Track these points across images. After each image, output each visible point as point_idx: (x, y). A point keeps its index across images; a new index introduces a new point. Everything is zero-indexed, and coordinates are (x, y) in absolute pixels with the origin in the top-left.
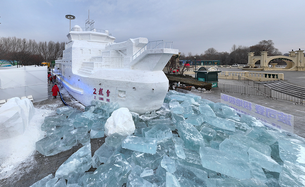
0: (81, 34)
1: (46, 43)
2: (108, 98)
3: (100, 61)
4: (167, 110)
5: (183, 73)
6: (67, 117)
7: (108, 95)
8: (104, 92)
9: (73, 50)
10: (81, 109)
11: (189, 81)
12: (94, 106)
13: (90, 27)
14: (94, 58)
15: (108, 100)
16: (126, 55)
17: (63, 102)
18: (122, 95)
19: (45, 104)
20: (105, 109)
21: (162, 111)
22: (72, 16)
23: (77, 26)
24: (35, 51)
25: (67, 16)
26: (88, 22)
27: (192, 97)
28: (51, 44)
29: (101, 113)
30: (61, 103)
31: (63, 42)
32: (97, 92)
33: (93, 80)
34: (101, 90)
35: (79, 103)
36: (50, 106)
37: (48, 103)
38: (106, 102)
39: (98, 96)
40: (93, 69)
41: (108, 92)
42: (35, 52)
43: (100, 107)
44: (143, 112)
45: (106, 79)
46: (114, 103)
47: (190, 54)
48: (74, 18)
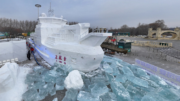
0: (46, 19)
1: (24, 21)
2: (65, 62)
3: (59, 37)
4: (102, 70)
5: (108, 42)
7: (65, 60)
8: (63, 58)
9: (41, 29)
10: (48, 67)
12: (56, 66)
13: (51, 13)
14: (54, 35)
15: (65, 63)
16: (75, 33)
17: (36, 62)
18: (74, 60)
21: (99, 70)
22: (40, 5)
23: (43, 14)
24: (18, 26)
25: (36, 5)
26: (50, 11)
28: (27, 22)
30: (35, 62)
31: (34, 21)
32: (58, 57)
33: (55, 50)
34: (60, 58)
35: (47, 62)
36: (29, 64)
37: (27, 63)
38: (64, 64)
39: (58, 60)
40: (54, 42)
43: (60, 67)
44: (87, 71)
45: (63, 50)
46: (69, 65)
47: (111, 28)
48: (40, 6)
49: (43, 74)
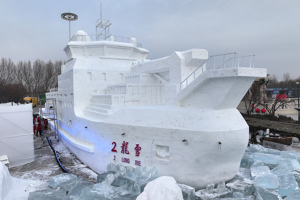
0: (89, 47)
1: (29, 63)
2: (138, 159)
3: (123, 94)
4: (248, 181)
5: (274, 113)
6: (67, 192)
7: (138, 154)
8: (131, 148)
9: (75, 75)
10: (91, 179)
11: (287, 128)
12: (114, 173)
13: (103, 33)
14: (111, 88)
15: (138, 163)
16: (168, 80)
17: (60, 166)
18: (162, 153)
19: (29, 169)
20: (133, 179)
21: (237, 182)
22: (73, 15)
23: (81, 32)
24: (13, 78)
25: (64, 15)
26: (100, 25)
27: (293, 158)
28: (38, 66)
29: (126, 186)
30: (57, 168)
31: (59, 60)
32: (119, 148)
33: (111, 127)
34: (125, 146)
35: (88, 167)
36: (38, 172)
37: (34, 168)
38: (135, 167)
39: (120, 155)
40: (109, 108)
41: (138, 149)
42: (12, 80)
43: (124, 174)
44: (201, 185)
45: (133, 125)
46: (149, 168)
47: (286, 76)
48: (76, 17)
49: (74, 193)
